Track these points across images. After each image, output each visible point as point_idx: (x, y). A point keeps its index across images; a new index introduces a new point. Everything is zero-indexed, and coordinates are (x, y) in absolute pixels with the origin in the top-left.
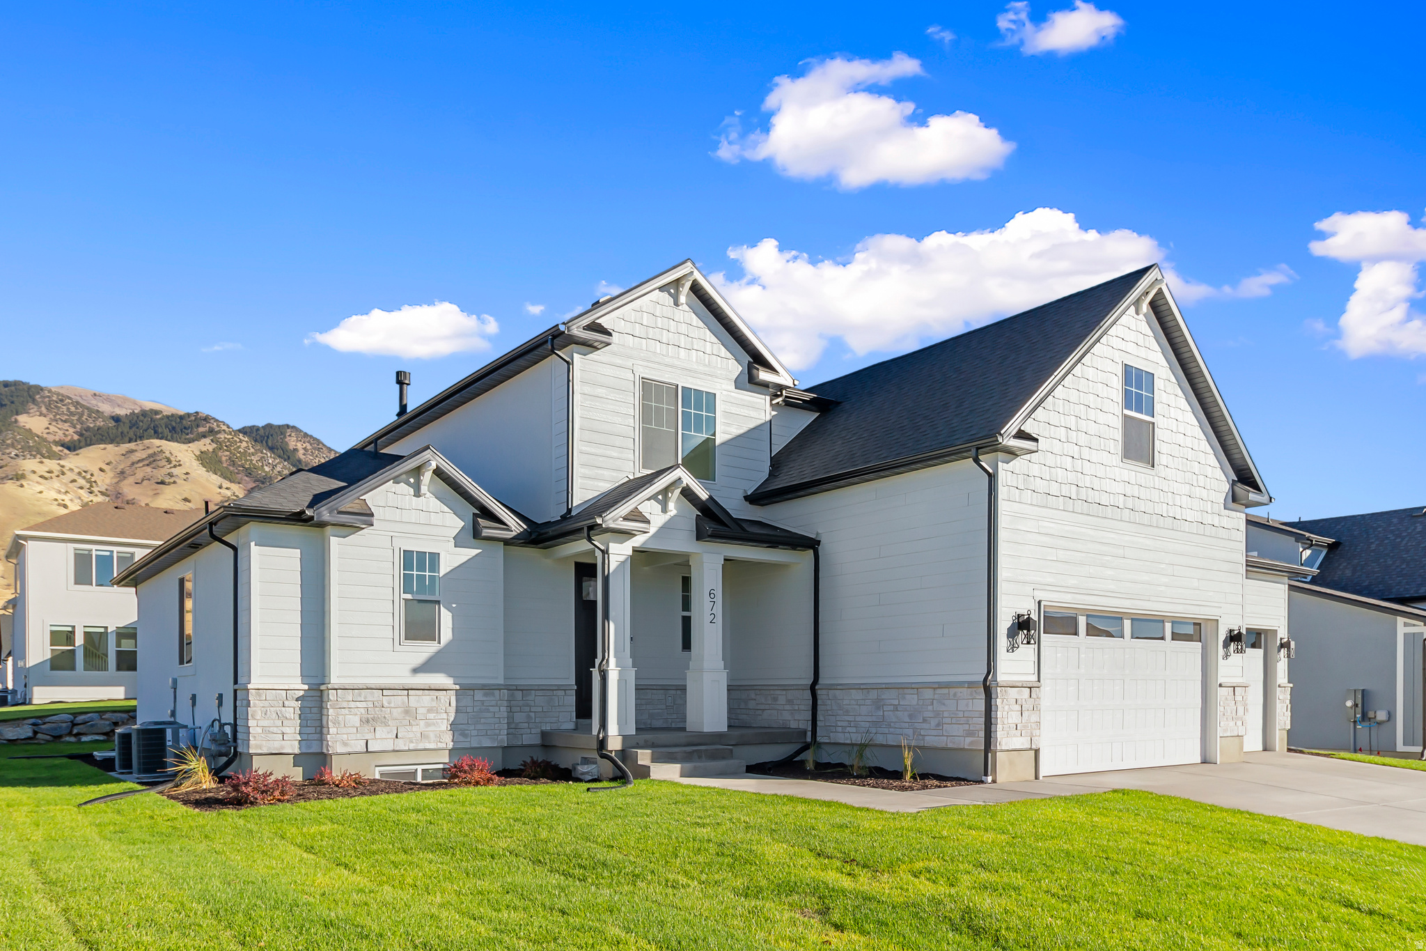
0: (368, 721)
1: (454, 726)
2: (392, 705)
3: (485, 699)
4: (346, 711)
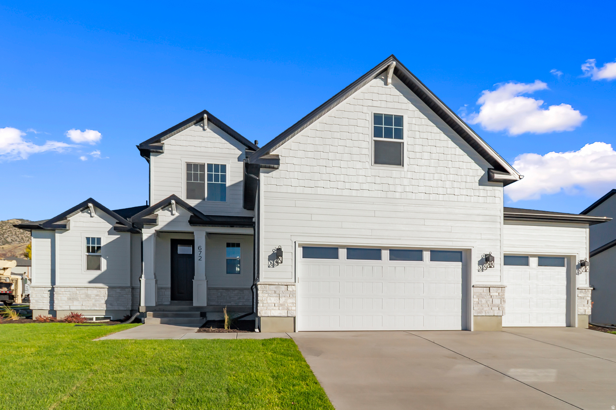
0: (70, 299)
1: (107, 302)
2: (81, 293)
3: (121, 292)
4: (62, 295)
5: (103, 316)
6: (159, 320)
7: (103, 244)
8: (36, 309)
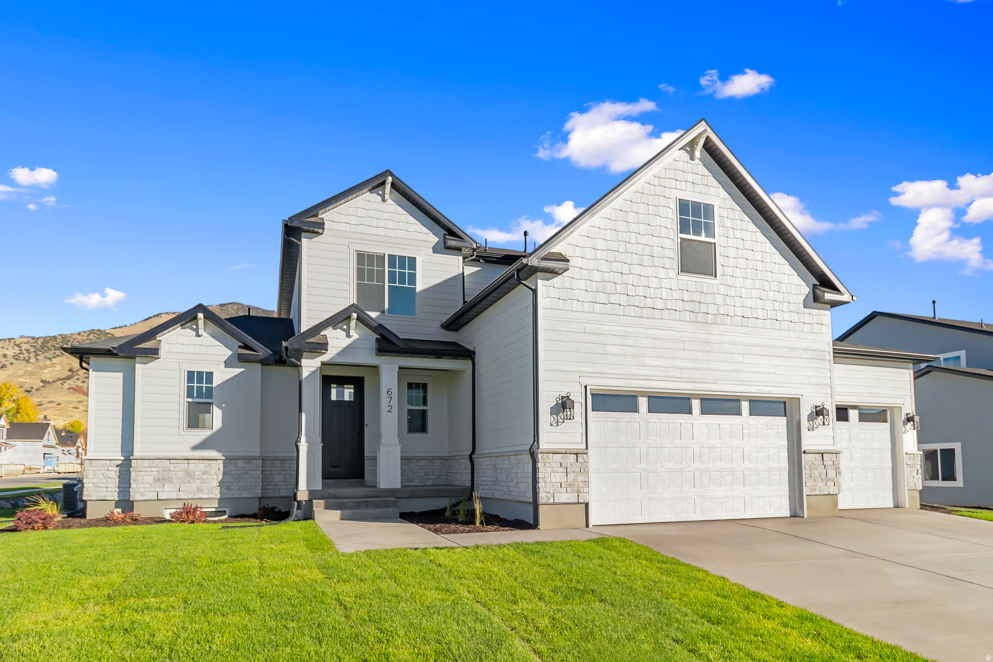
0: (159, 480)
1: (221, 484)
2: (177, 470)
3: (245, 465)
4: (144, 473)
5: (214, 510)
6: (337, 513)
7: (216, 382)
8: (94, 498)
